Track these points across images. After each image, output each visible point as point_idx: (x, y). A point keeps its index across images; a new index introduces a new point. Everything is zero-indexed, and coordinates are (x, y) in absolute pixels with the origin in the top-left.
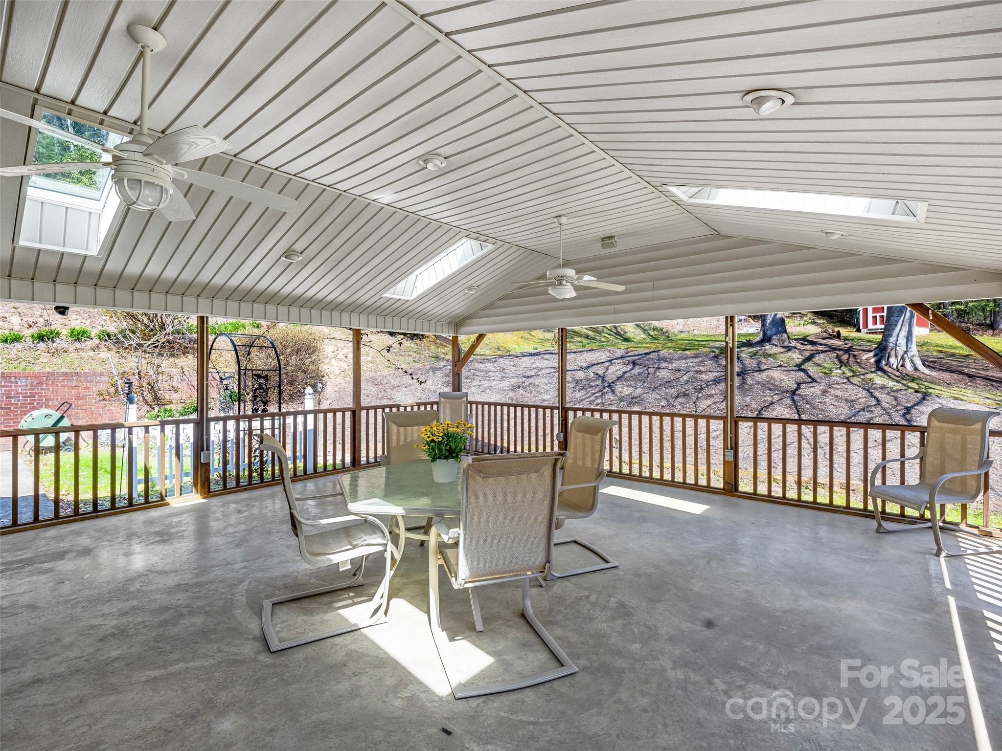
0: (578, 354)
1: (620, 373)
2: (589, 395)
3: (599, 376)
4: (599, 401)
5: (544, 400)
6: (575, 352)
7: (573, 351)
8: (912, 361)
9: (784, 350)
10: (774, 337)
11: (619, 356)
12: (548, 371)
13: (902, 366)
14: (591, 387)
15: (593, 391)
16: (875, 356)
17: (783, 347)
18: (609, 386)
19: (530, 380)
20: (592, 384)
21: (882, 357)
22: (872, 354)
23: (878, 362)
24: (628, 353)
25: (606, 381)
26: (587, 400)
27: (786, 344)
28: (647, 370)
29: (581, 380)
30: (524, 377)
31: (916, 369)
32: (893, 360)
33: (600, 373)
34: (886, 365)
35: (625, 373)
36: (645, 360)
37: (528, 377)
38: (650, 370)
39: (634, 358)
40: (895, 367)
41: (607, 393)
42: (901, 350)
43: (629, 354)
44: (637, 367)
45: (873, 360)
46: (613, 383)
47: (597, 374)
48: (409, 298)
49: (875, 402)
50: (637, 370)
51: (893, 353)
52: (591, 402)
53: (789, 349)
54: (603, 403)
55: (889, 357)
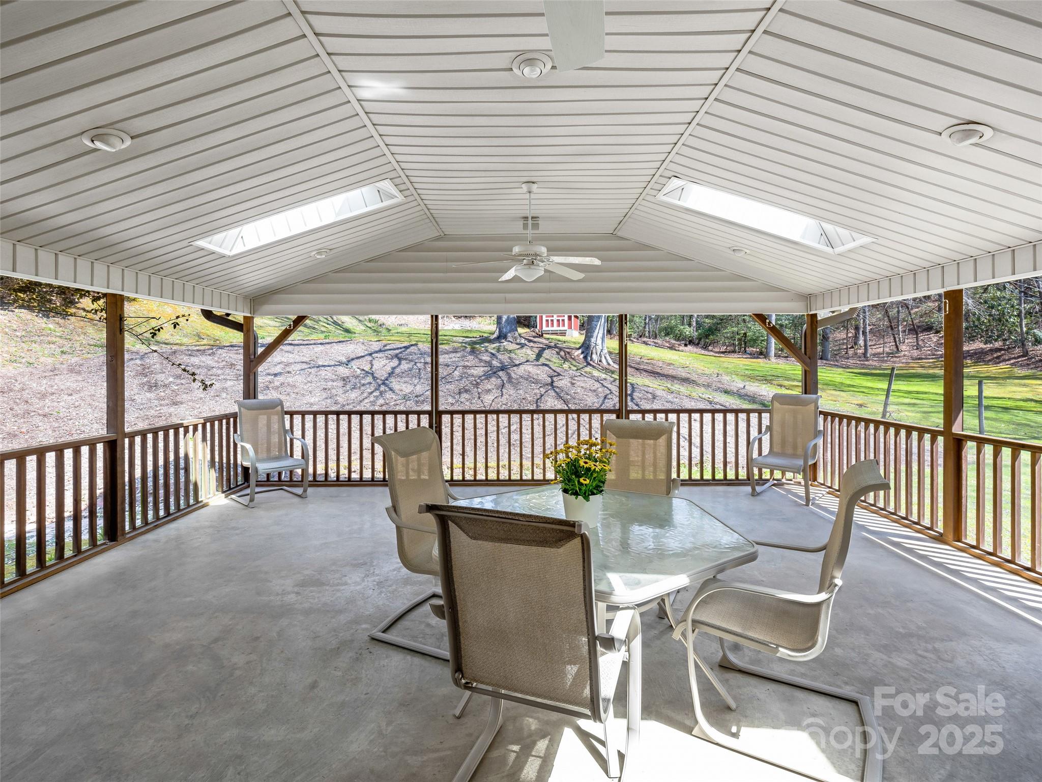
0: (328, 346)
1: (389, 369)
2: (365, 395)
3: (367, 372)
4: (381, 401)
5: (312, 404)
6: (321, 344)
7: (319, 342)
8: (605, 358)
9: (519, 347)
10: (509, 334)
11: (377, 349)
12: (299, 367)
13: (600, 361)
14: (363, 385)
15: (370, 391)
16: (582, 353)
17: (517, 344)
18: (384, 384)
19: (280, 379)
20: (363, 382)
21: (587, 354)
22: (580, 351)
23: (585, 358)
24: (385, 346)
25: (377, 379)
26: (366, 401)
27: (518, 341)
28: (415, 365)
29: (348, 377)
30: (269, 374)
31: (609, 364)
32: (594, 356)
33: (367, 368)
34: (591, 360)
35: (394, 368)
36: (408, 355)
37: (275, 375)
38: (418, 365)
39: (397, 351)
40: (596, 362)
41: (386, 391)
42: (599, 348)
43: (388, 347)
44: (403, 362)
45: (582, 356)
46: (387, 380)
47: (363, 370)
48: (227, 253)
49: (609, 392)
50: (405, 366)
51: (594, 351)
52: (373, 403)
53: (522, 346)
54: (387, 404)
55: (592, 354)
